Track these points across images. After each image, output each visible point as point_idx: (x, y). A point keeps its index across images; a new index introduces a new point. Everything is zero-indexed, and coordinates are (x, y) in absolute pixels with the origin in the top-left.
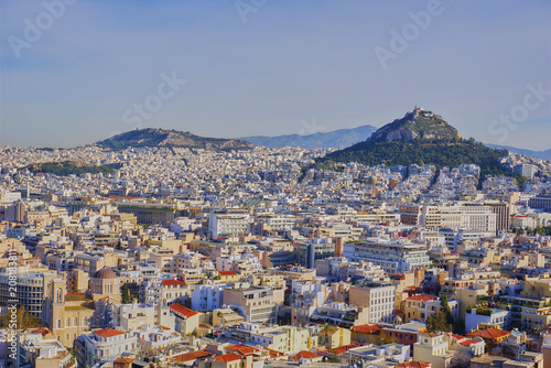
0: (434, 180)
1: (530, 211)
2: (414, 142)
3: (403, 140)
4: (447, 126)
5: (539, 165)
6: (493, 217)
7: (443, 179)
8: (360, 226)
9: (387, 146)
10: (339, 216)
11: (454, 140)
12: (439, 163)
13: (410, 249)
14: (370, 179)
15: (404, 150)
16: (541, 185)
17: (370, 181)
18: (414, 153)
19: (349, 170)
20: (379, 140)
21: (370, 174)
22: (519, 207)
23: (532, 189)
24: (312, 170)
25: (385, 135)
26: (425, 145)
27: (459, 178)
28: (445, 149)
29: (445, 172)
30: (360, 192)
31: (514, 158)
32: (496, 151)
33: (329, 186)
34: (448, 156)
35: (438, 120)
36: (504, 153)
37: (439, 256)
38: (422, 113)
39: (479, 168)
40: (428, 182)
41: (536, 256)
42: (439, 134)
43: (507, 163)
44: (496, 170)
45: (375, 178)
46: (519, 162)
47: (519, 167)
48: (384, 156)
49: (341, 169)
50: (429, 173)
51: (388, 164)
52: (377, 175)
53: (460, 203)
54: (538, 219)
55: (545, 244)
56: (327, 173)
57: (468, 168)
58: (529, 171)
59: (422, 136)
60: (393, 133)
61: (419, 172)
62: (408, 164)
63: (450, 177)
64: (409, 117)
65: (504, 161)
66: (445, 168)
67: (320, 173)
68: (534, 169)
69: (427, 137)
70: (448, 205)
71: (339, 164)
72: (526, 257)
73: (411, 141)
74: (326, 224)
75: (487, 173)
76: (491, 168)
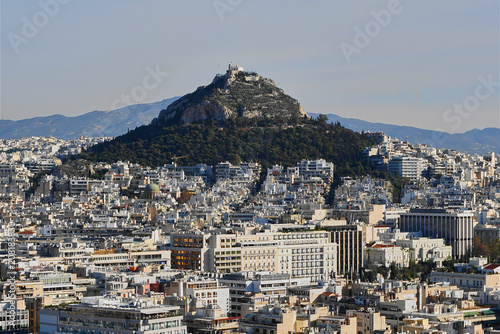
0: (257, 188)
1: (400, 236)
2: (229, 124)
3: (208, 122)
4: (283, 96)
5: (430, 158)
6: (331, 249)
7: (272, 185)
8: (92, 275)
9: (183, 132)
10: (60, 259)
11: (293, 121)
12: (266, 159)
13: (153, 316)
14: (148, 190)
15: (210, 139)
16: (429, 190)
17: (148, 193)
18: (227, 143)
19: (113, 175)
20: (170, 123)
21: (148, 180)
22: (383, 230)
23: (413, 199)
24: (49, 178)
25: (179, 114)
26: (245, 129)
27: (297, 184)
28: (278, 135)
29: (275, 174)
30: (123, 213)
31: (389, 147)
32: (364, 136)
33: (74, 205)
34: (283, 146)
35: (266, 87)
36: (376, 139)
37: (206, 324)
38: (241, 75)
39: (331, 166)
40: (246, 192)
41: (371, 318)
42: (269, 110)
43: (379, 156)
44: (361, 167)
45: (155, 187)
46: (398, 154)
47: (397, 161)
48: (176, 149)
49: (101, 174)
50: (250, 176)
51: (183, 163)
52: (162, 181)
53: (275, 227)
54: (412, 249)
55: (392, 295)
56: (75, 181)
57: (313, 166)
58: (413, 168)
59: (240, 114)
60: (193, 109)
61: (232, 175)
62: (214, 162)
63: (282, 181)
64: (220, 81)
65: (373, 152)
66: (277, 168)
67: (62, 181)
68: (422, 165)
69: (249, 115)
70: (254, 232)
71: (100, 166)
72: (353, 321)
73: (223, 123)
74: (27, 275)
75: (346, 173)
76: (353, 165)
